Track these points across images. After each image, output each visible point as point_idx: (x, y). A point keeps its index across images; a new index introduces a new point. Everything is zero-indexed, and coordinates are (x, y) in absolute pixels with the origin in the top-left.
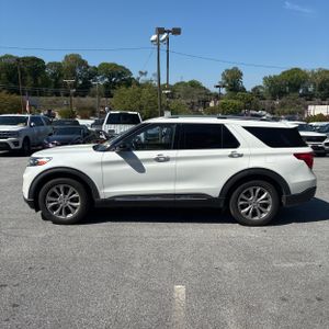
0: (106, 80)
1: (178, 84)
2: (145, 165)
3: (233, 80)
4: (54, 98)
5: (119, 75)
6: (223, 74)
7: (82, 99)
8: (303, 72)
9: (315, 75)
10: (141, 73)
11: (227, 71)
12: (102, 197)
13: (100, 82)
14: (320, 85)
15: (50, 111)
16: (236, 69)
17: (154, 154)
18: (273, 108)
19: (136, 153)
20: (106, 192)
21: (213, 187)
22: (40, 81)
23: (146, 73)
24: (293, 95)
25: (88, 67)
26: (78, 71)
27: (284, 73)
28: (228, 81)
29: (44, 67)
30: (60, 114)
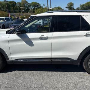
0: (34, 7)
1: (54, 8)
2: (34, 42)
4: (19, 13)
5: (37, 6)
7: (27, 13)
10: (44, 5)
11: (69, 3)
12: (10, 59)
13: (32, 8)
15: (18, 17)
16: (72, 2)
17: (38, 35)
19: (28, 34)
20: (13, 57)
21: (74, 54)
22: (15, 8)
23: (45, 5)
25: (28, 3)
26: (25, 5)
29: (16, 4)
30: (21, 18)
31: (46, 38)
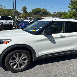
3: (25, 9)
6: (22, 8)
8: (40, 9)
9: (42, 10)
14: (44, 12)
16: (25, 7)
18: (34, 17)
24: (38, 14)
27: (36, 9)
28: (23, 10)
31: (64, 37)
